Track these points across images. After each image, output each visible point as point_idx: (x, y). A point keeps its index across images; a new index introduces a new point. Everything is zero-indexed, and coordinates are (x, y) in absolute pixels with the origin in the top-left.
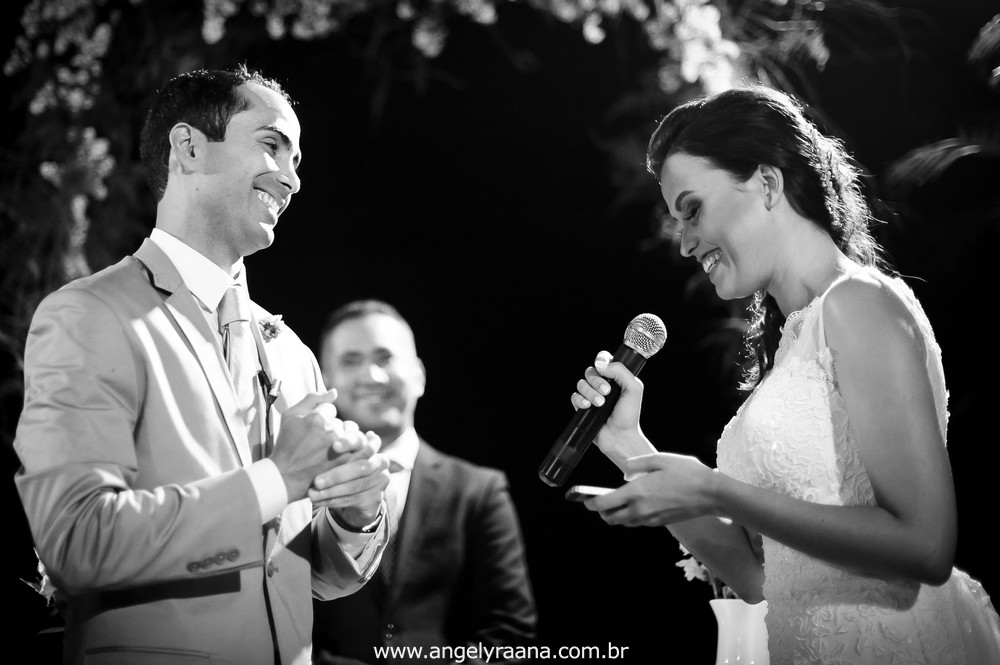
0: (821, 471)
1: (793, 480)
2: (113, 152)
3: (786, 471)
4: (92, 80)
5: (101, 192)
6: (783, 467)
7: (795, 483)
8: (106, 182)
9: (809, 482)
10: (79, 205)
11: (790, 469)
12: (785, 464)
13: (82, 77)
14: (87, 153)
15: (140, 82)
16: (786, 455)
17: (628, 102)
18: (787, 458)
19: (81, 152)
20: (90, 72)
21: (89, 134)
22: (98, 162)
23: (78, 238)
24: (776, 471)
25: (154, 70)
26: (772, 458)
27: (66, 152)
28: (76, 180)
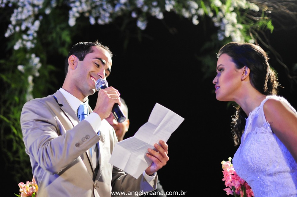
0: (271, 161)
1: (262, 165)
2: (41, 61)
3: (260, 163)
4: (34, 38)
5: (37, 74)
6: (258, 161)
7: (263, 166)
8: (39, 71)
9: (268, 165)
10: (30, 78)
11: (261, 162)
12: (259, 161)
13: (31, 38)
14: (33, 62)
15: (50, 39)
16: (259, 158)
17: (207, 45)
18: (260, 158)
19: (31, 61)
20: (33, 36)
21: (33, 56)
22: (36, 65)
23: (30, 89)
24: (256, 163)
25: (54, 35)
26: (255, 159)
27: (25, 62)
28: (29, 71)
